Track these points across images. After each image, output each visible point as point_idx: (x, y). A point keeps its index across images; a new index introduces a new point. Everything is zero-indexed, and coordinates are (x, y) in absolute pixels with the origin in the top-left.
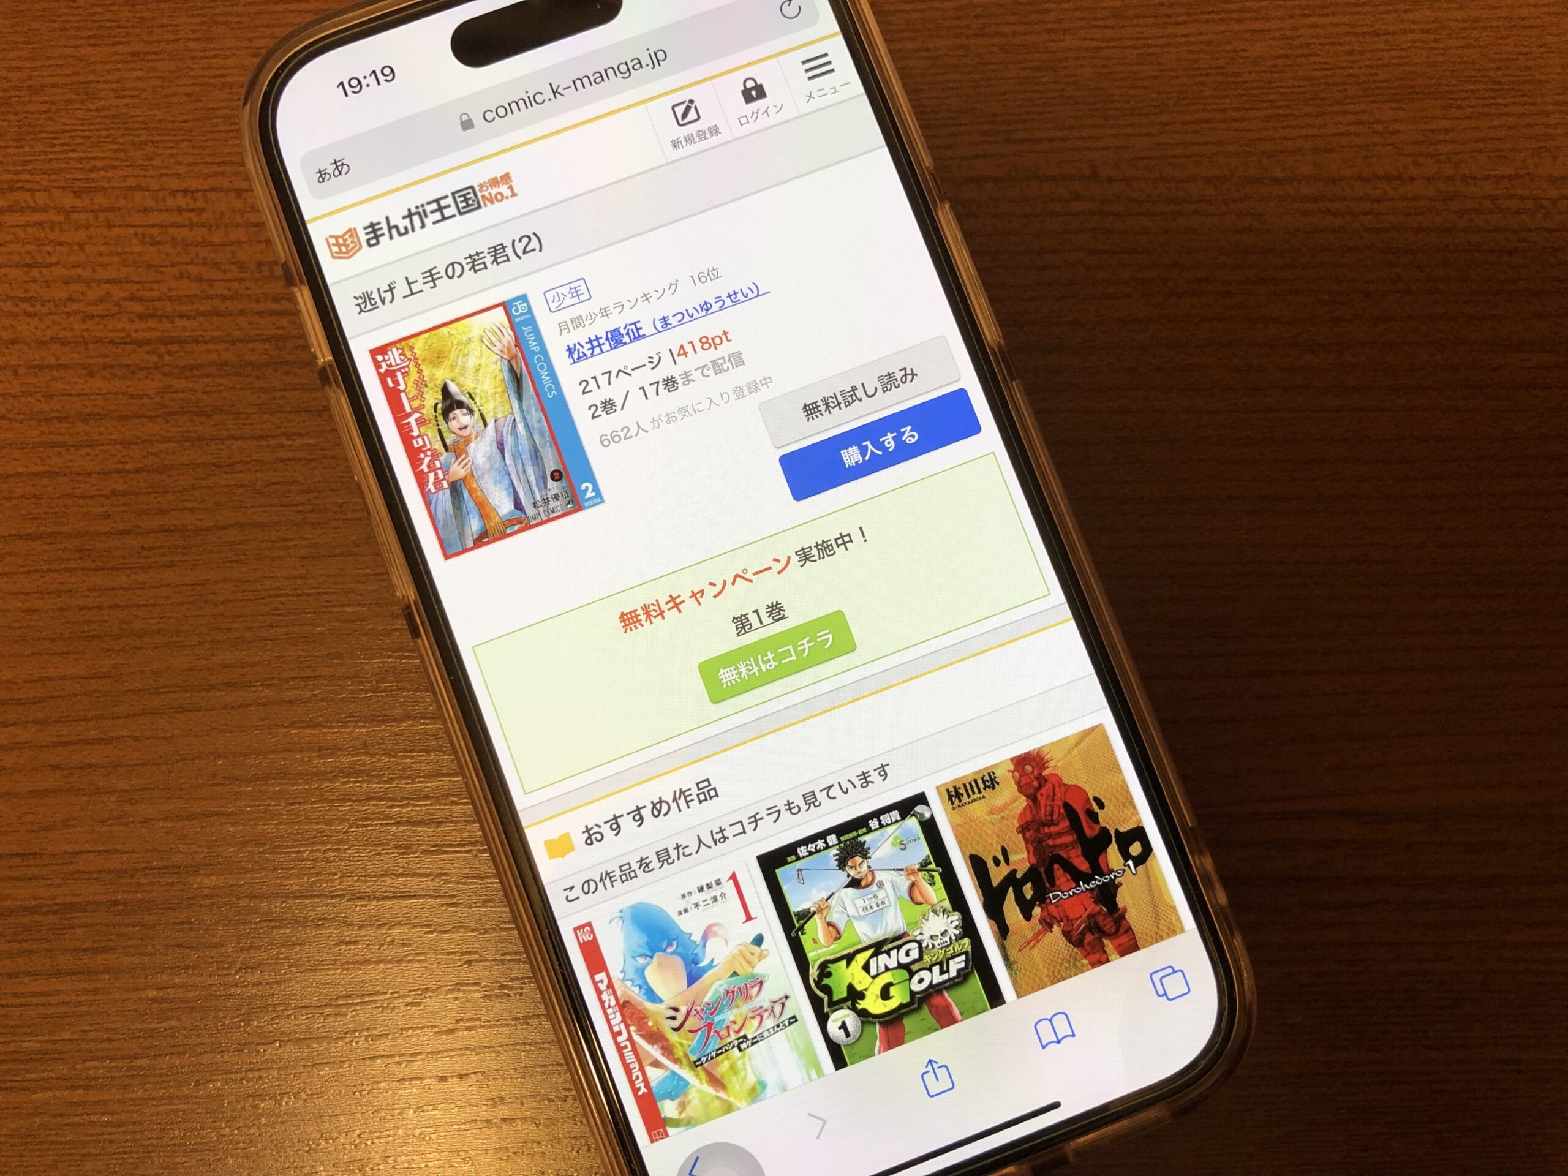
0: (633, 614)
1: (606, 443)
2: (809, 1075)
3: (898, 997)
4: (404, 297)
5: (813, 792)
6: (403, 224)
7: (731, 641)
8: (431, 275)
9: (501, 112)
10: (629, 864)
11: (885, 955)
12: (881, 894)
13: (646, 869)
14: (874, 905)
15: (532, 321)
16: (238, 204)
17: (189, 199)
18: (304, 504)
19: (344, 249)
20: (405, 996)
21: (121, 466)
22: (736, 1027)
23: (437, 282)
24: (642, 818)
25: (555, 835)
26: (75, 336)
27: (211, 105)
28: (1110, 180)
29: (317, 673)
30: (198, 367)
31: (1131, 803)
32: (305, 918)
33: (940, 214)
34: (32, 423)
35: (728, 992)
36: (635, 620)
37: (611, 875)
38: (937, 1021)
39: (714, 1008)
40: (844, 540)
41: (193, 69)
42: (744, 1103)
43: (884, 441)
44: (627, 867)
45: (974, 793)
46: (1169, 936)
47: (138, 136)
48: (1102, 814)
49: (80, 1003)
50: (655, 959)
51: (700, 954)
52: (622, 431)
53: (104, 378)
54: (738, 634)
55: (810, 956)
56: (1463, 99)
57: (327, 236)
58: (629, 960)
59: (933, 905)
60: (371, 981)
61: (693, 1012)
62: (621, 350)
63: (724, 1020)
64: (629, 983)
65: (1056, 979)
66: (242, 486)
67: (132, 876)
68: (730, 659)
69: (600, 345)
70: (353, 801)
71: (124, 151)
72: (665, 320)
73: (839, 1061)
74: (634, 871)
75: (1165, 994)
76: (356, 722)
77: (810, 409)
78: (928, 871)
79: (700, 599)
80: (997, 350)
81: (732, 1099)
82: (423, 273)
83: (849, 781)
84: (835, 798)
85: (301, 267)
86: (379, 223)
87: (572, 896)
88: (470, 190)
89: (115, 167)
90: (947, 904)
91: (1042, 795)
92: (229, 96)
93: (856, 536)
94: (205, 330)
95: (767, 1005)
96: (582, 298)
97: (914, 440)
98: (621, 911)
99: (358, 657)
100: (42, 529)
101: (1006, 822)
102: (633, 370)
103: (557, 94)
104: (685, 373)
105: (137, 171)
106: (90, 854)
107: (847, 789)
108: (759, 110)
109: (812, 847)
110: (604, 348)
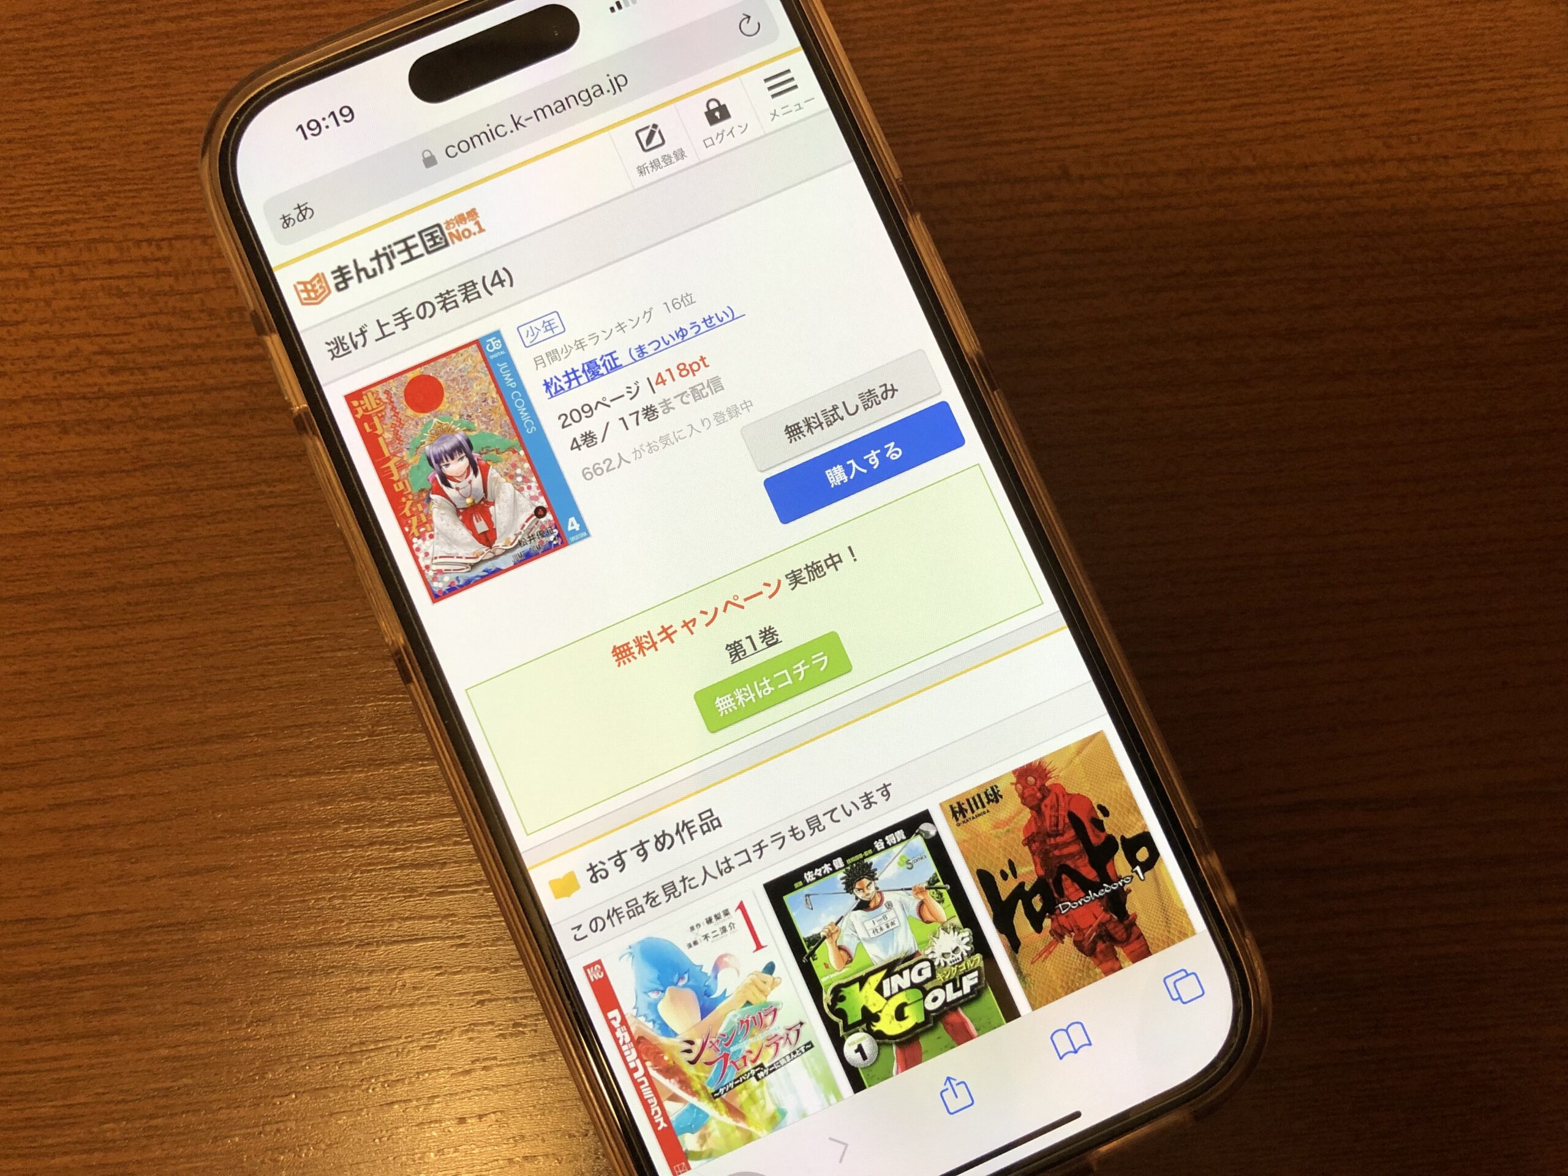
0: (625, 648)
1: (589, 476)
2: (828, 1100)
4: (377, 340)
5: (817, 816)
7: (726, 669)
8: (403, 317)
9: (464, 146)
10: (635, 899)
11: (897, 976)
12: (890, 915)
13: (653, 904)
15: (507, 358)
16: (203, 251)
17: (153, 248)
18: (287, 551)
19: (313, 295)
20: (419, 1040)
21: (100, 523)
22: (753, 1057)
23: (408, 323)
24: (645, 852)
25: (560, 874)
26: (47, 394)
27: (170, 152)
28: (1082, 179)
29: (311, 720)
30: (173, 418)
31: (1136, 809)
32: (314, 967)
33: (911, 225)
34: (9, 484)
35: (742, 1022)
36: (628, 653)
37: (618, 911)
38: (953, 1039)
39: (730, 1039)
40: (834, 561)
41: (150, 116)
42: (765, 1132)
43: (868, 459)
44: (634, 902)
45: (978, 808)
46: (1180, 940)
47: (98, 187)
49: (92, 1066)
51: (712, 987)
52: (604, 463)
53: (78, 434)
54: (733, 662)
55: (823, 981)
56: (1431, 78)
57: (295, 283)
58: (642, 996)
59: (943, 923)
60: (384, 1027)
62: (598, 381)
63: (740, 1050)
64: (642, 1019)
65: (1070, 989)
66: (225, 536)
67: (137, 936)
68: (725, 687)
70: (356, 847)
71: (85, 203)
72: (640, 349)
73: (858, 1085)
74: (641, 906)
75: (1180, 998)
76: (354, 767)
77: (792, 431)
78: (936, 888)
79: (692, 628)
80: (976, 362)
81: (752, 1129)
82: (394, 315)
83: (852, 803)
84: (839, 821)
85: (270, 315)
86: (346, 267)
87: (580, 934)
88: (437, 228)
89: (76, 221)
90: (957, 921)
91: (1046, 806)
92: (188, 142)
93: (846, 555)
94: (178, 381)
95: (782, 1032)
96: (556, 331)
97: (898, 456)
98: (630, 947)
99: (352, 702)
100: (24, 591)
101: (1011, 835)
102: (611, 401)
103: (519, 126)
104: (665, 401)
105: (100, 223)
106: (93, 916)
107: (851, 811)
108: (723, 131)
109: (818, 872)
110: (581, 380)
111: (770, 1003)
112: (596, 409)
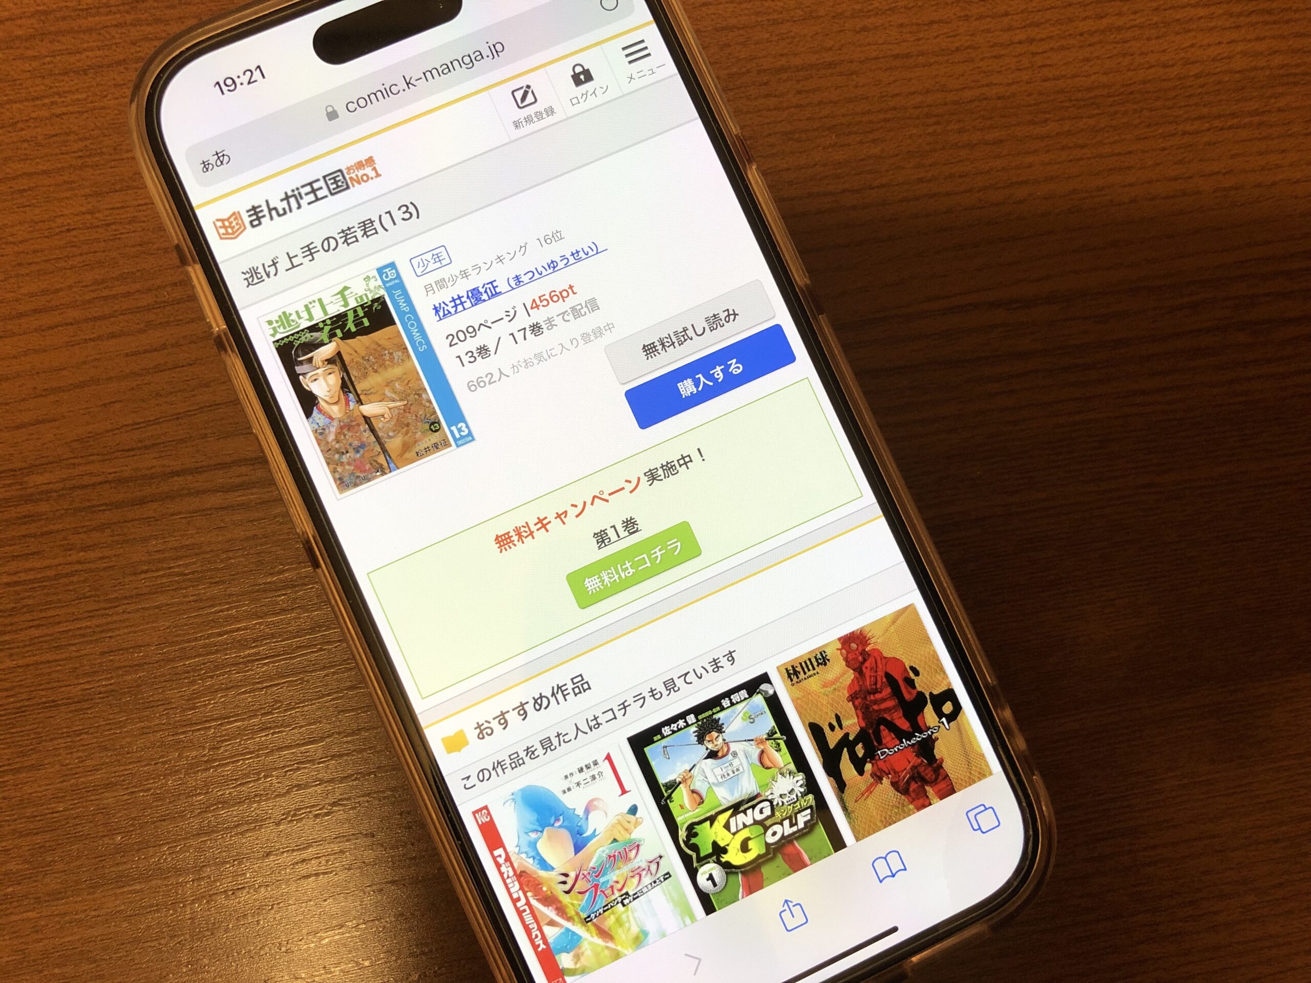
0: (507, 536)
1: (473, 388)
2: (684, 922)
3: (756, 849)
4: (287, 270)
5: (672, 679)
7: (593, 554)
8: (309, 250)
9: (362, 103)
10: (517, 753)
12: (736, 763)
13: (532, 756)
14: (730, 772)
15: (401, 286)
19: (230, 230)
22: (619, 886)
23: (314, 255)
24: (525, 712)
25: (451, 732)
31: (942, 670)
33: (748, 173)
35: (610, 857)
36: (508, 540)
37: (502, 763)
38: (790, 867)
39: (599, 872)
40: (685, 460)
42: (630, 950)
43: (714, 373)
44: (516, 755)
45: (809, 670)
46: (980, 779)
51: (584, 826)
52: (486, 376)
54: (599, 548)
55: (679, 820)
57: (214, 220)
58: (523, 835)
61: (581, 876)
62: (481, 306)
63: (608, 881)
64: (524, 856)
65: (888, 823)
68: (593, 569)
69: (462, 303)
73: (709, 908)
74: (522, 758)
75: (980, 828)
77: (649, 349)
78: (774, 739)
79: (564, 519)
80: (804, 289)
81: (619, 948)
82: (302, 249)
83: (703, 667)
84: (691, 683)
85: (192, 247)
86: (260, 206)
87: (469, 784)
90: (792, 767)
91: (866, 668)
93: (695, 456)
95: (644, 865)
96: (444, 263)
97: (739, 371)
98: (513, 794)
101: (837, 693)
102: (492, 323)
103: (410, 85)
104: (549, 319)
107: (701, 674)
108: (587, 91)
109: (674, 727)
110: (466, 305)
112: (479, 330)
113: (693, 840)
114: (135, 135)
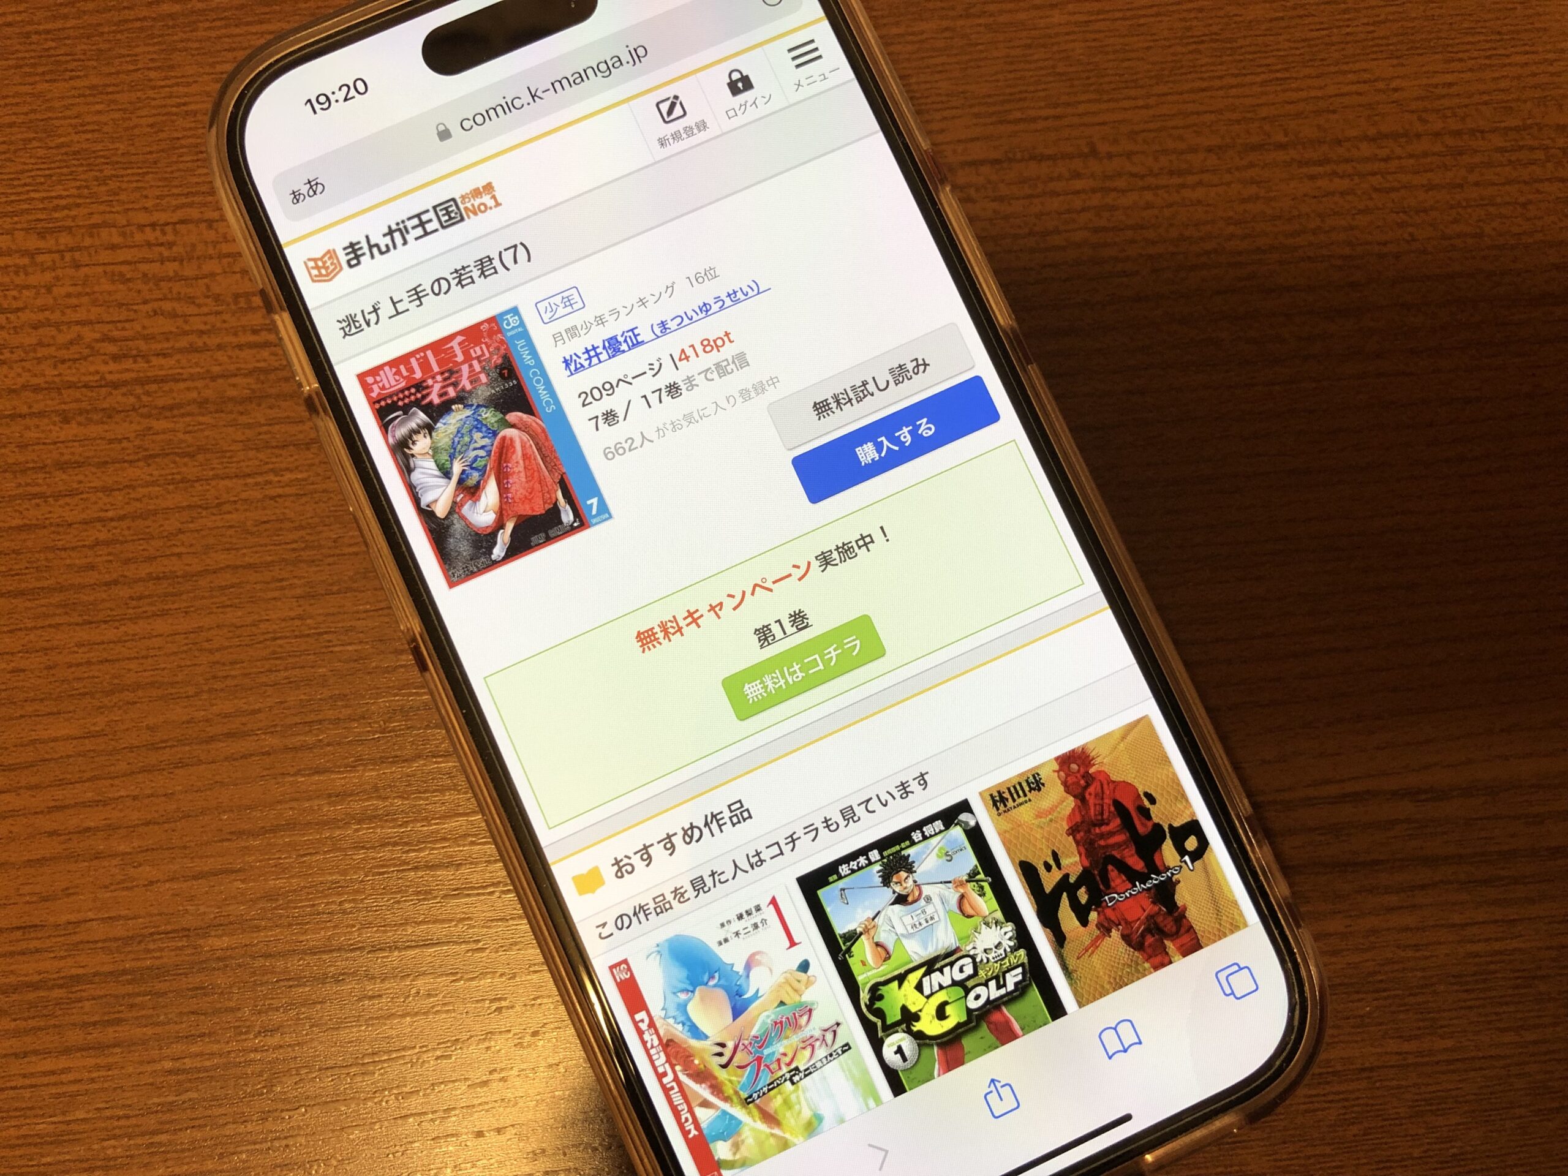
0: (650, 633)
1: (609, 456)
2: (867, 1105)
3: (955, 1016)
4: (390, 318)
5: (851, 806)
6: (384, 241)
7: (755, 654)
8: (417, 293)
9: (479, 119)
10: (663, 895)
11: (938, 973)
12: (930, 909)
13: (682, 900)
15: (525, 335)
16: (211, 235)
17: (158, 233)
18: (296, 542)
19: (323, 272)
20: (434, 1050)
21: (102, 514)
22: (787, 1059)
23: (422, 299)
24: (673, 846)
25: (583, 870)
26: (46, 382)
27: (176, 135)
28: (1110, 156)
29: (320, 717)
30: (179, 406)
31: (1184, 796)
32: (324, 974)
33: (942, 199)
34: (8, 475)
35: (776, 1023)
36: (653, 638)
37: (645, 908)
39: (762, 1041)
40: (865, 541)
41: (154, 99)
42: (801, 1139)
43: (900, 435)
44: (662, 898)
45: (1019, 796)
46: (1232, 932)
47: (101, 171)
48: (1154, 810)
49: (92, 1080)
50: (697, 992)
51: (744, 986)
52: (626, 442)
53: (79, 424)
54: (762, 647)
55: (860, 979)
56: (1464, 52)
57: (305, 259)
58: (670, 996)
60: (398, 1036)
61: (741, 1047)
62: (620, 358)
63: (774, 1053)
64: (671, 1021)
65: (1118, 985)
66: (231, 527)
67: (140, 942)
68: (754, 673)
70: (367, 849)
71: (87, 187)
73: (898, 1087)
74: (669, 902)
75: (1233, 993)
76: (365, 765)
77: (821, 408)
78: (977, 881)
79: (719, 612)
80: (1009, 332)
81: (787, 1136)
82: (408, 292)
83: (888, 792)
84: (874, 812)
85: (280, 293)
86: (358, 243)
87: (605, 932)
88: (452, 203)
89: (78, 205)
90: (999, 915)
92: (193, 125)
93: (878, 536)
94: (182, 368)
95: (817, 1034)
96: (576, 307)
97: (930, 433)
99: (363, 697)
100: (23, 585)
101: (1054, 825)
102: (633, 378)
103: (536, 98)
104: (688, 378)
105: (102, 208)
106: (94, 923)
107: (886, 801)
108: (746, 102)
109: (853, 865)
110: (602, 357)
111: (805, 1002)
112: (617, 386)
113: (878, 1005)
114: (214, 161)
